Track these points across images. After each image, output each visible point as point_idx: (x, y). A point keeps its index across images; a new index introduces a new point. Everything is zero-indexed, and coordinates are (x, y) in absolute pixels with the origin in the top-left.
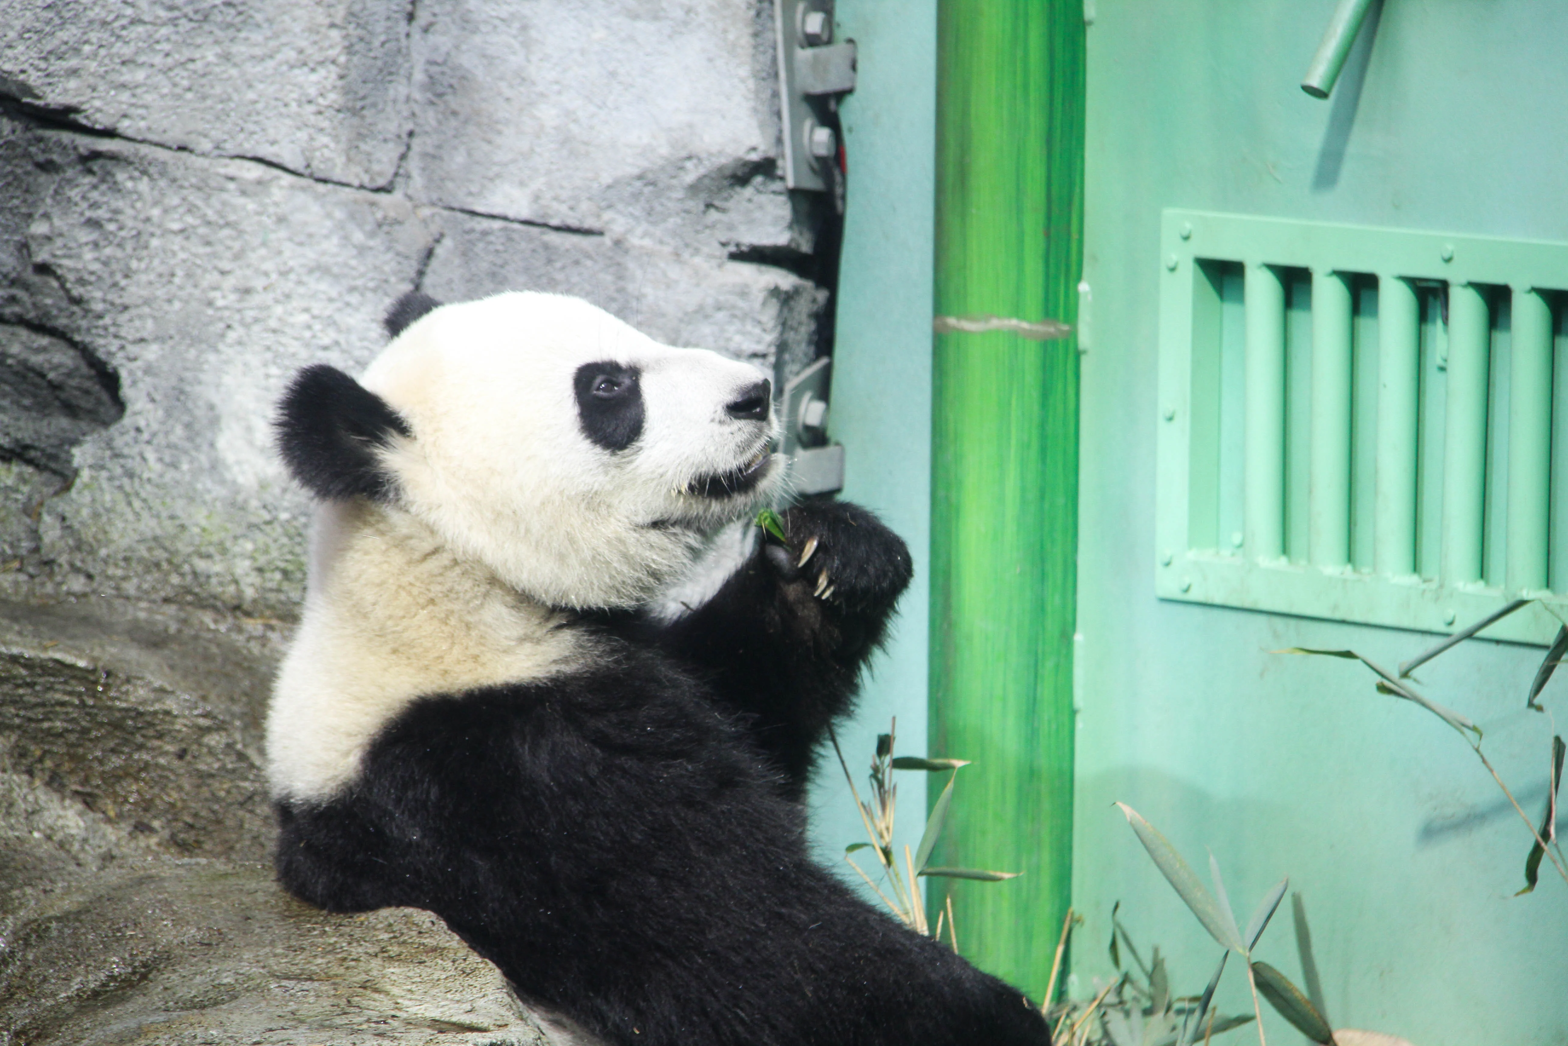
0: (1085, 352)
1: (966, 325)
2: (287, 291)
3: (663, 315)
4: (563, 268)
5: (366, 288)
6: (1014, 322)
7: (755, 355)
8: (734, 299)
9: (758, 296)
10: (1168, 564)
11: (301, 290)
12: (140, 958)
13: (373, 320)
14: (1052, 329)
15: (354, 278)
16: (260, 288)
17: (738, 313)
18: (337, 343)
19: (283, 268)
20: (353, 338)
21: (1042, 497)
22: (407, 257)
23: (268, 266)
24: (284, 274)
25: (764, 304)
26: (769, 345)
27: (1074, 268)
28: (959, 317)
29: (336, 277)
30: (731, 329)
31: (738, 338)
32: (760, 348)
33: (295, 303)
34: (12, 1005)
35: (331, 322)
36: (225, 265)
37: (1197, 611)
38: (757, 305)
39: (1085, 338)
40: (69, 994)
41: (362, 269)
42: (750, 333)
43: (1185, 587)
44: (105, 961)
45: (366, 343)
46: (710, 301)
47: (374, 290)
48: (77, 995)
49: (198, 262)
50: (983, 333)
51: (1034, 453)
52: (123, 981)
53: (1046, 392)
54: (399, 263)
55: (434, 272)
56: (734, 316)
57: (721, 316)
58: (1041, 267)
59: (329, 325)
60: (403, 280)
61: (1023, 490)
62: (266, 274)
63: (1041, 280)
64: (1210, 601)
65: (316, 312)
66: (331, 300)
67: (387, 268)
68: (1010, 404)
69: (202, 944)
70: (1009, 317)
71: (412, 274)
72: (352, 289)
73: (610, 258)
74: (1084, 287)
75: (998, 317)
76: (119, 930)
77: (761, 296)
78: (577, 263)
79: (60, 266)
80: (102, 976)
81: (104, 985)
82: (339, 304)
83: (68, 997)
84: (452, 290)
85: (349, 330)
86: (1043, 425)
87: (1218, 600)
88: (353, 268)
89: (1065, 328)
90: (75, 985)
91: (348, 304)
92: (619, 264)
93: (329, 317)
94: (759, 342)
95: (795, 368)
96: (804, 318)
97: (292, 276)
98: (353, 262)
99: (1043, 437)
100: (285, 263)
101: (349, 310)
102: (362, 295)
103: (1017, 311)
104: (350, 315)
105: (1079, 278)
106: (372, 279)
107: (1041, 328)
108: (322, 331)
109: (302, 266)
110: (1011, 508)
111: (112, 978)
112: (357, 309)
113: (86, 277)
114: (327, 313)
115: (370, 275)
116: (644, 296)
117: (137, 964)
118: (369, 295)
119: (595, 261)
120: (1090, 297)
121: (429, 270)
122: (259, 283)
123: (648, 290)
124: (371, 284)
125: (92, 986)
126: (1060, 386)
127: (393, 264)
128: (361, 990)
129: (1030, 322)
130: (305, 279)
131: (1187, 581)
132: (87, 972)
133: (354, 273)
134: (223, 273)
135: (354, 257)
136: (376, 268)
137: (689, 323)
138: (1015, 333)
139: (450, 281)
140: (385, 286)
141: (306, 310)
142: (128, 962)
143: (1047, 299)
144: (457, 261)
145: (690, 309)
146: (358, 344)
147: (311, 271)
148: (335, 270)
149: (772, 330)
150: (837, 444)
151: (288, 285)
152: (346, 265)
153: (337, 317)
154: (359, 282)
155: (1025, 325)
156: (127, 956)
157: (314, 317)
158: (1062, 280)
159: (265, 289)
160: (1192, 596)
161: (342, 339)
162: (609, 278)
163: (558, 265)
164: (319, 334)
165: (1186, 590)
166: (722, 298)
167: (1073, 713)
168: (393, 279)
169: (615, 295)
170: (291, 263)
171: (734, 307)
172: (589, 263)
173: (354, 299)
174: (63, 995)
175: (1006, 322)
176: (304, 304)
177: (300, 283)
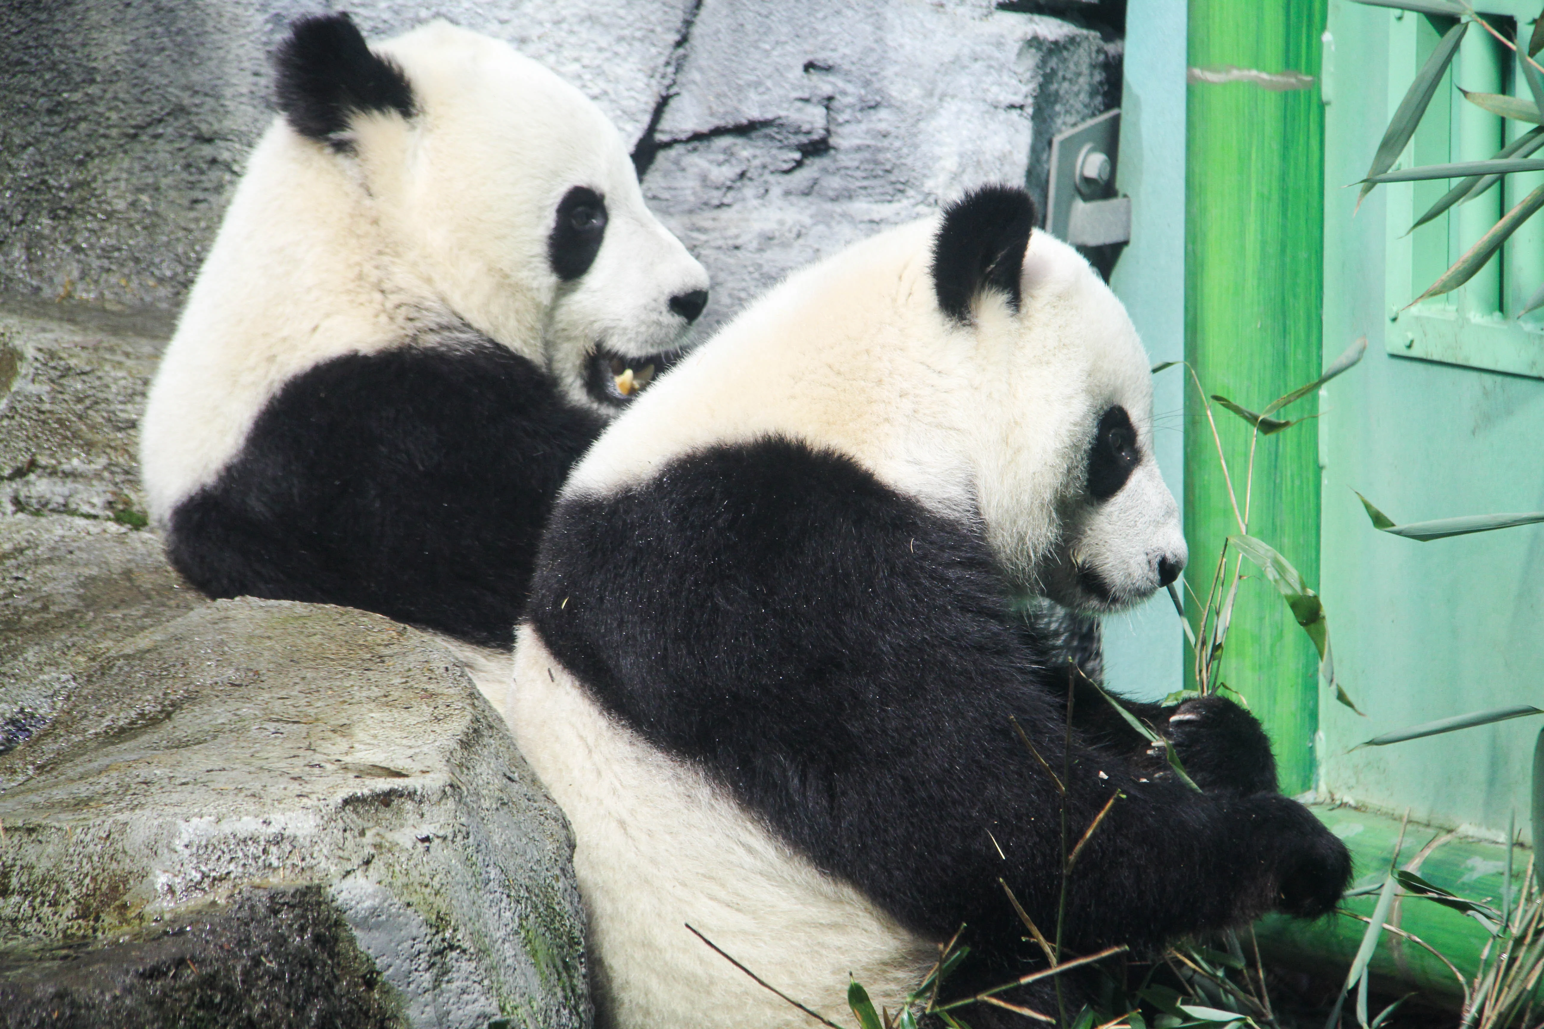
0: (1328, 103)
1: (1210, 76)
2: (559, 40)
3: (920, 66)
4: (825, 18)
5: (634, 38)
6: (1254, 73)
7: (1012, 107)
8: (990, 50)
9: (1013, 47)
10: (1394, 320)
11: (573, 39)
12: (171, 697)
13: (640, 70)
14: (1293, 80)
15: (623, 28)
16: (534, 38)
17: (993, 63)
18: (605, 93)
19: (556, 18)
20: (621, 88)
21: (1283, 251)
22: (672, 7)
23: (543, 15)
24: (557, 23)
25: (1019, 54)
26: (1026, 96)
27: (1317, 18)
28: (1203, 69)
29: (606, 26)
30: (989, 79)
31: (995, 89)
32: (1018, 100)
33: (567, 53)
34: (49, 740)
35: (600, 72)
36: (504, 14)
37: (1420, 366)
38: (1013, 56)
39: (1328, 90)
40: (98, 730)
41: (630, 18)
42: (1007, 84)
43: (1408, 343)
44: (140, 699)
45: (633, 93)
46: (966, 51)
47: (641, 40)
48: (106, 732)
49: (480, 11)
50: (1224, 85)
51: (1274, 206)
52: (150, 719)
53: (1286, 145)
54: (665, 13)
55: (703, 22)
56: (990, 67)
57: (978, 66)
58: (1281, 18)
59: (598, 75)
60: (669, 30)
61: (1264, 243)
62: (541, 23)
63: (1281, 30)
64: (1429, 358)
65: (586, 61)
66: (600, 50)
67: (653, 18)
68: (1250, 158)
69: (233, 685)
70: (1249, 69)
71: (679, 24)
72: (621, 39)
73: (871, 8)
74: (1327, 37)
75: (1239, 68)
76: (166, 669)
77: (1016, 47)
78: (838, 12)
79: (356, 14)
80: (133, 714)
81: (133, 723)
82: (608, 54)
83: (96, 734)
84: (719, 40)
85: (617, 80)
86: (1283, 177)
87: (1436, 357)
88: (622, 18)
89: (1308, 78)
90: (106, 722)
91: (616, 54)
92: (878, 14)
93: (599, 66)
94: (1015, 94)
95: (1071, 120)
96: (1085, 69)
97: (565, 26)
98: (622, 12)
99: (1284, 190)
100: (558, 13)
101: (617, 60)
102: (630, 44)
103: (1257, 63)
104: (618, 65)
105: (1323, 28)
106: (640, 29)
107: (1281, 79)
108: (591, 80)
109: (574, 15)
110: (1252, 264)
111: (142, 715)
112: (625, 59)
113: (381, 26)
114: (597, 62)
115: (638, 24)
116: (901, 46)
117: (166, 703)
118: (637, 44)
119: (856, 11)
120: (1333, 48)
121: (697, 20)
122: (534, 32)
123: (906, 40)
124: (638, 34)
125: (121, 723)
126: (1302, 139)
127: (660, 14)
128: (330, 733)
129: (1269, 73)
130: (576, 28)
131: (1410, 336)
132: (121, 710)
133: (622, 22)
134: (503, 22)
135: (622, 7)
136: (643, 17)
137: (946, 73)
138: (1255, 84)
139: (718, 31)
140: (651, 35)
141: (577, 60)
142: (160, 700)
143: (1287, 51)
144: (724, 12)
145: (946, 59)
146: (626, 94)
147: (582, 21)
148: (605, 19)
149: (1029, 82)
150: (1125, 196)
151: (560, 35)
152: (615, 15)
153: (606, 66)
154: (627, 32)
155: (1265, 76)
156: (160, 694)
157: (584, 67)
158: (1304, 30)
159: (539, 38)
160: (1415, 352)
161: (609, 88)
162: (869, 28)
163: (820, 15)
164: (589, 84)
165: (1409, 347)
166: (978, 49)
167: (1320, 468)
168: (659, 29)
169: (875, 46)
170: (564, 13)
171: (990, 57)
172: (849, 13)
173: (622, 49)
174: (92, 731)
175: (1246, 73)
176: (575, 54)
177: (571, 32)
